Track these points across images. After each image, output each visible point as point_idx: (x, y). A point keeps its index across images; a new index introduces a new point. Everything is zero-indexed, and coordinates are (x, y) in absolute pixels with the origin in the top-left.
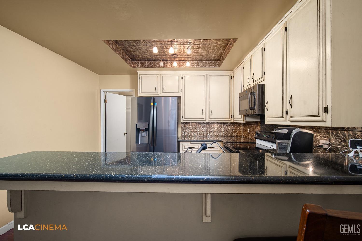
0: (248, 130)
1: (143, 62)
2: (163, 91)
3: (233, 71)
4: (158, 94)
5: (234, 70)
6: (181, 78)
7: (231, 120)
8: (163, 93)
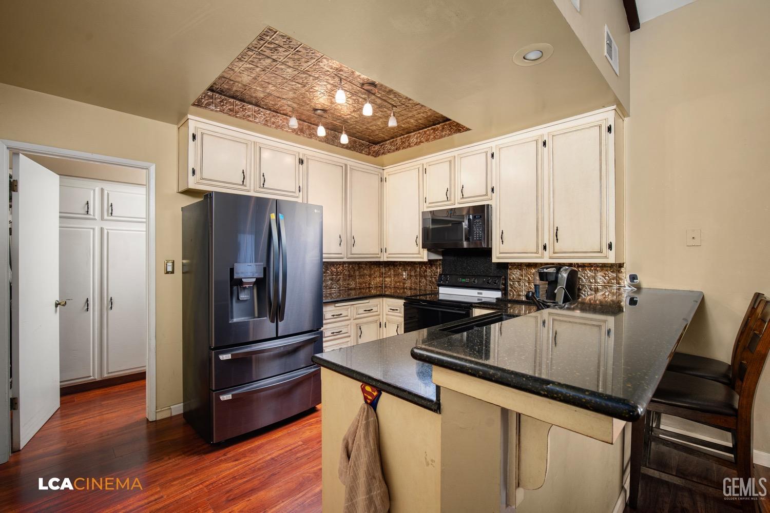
0: (404, 274)
1: (223, 97)
2: (262, 186)
3: (384, 168)
4: (248, 191)
5: (386, 167)
6: (300, 162)
7: (380, 258)
8: (261, 190)
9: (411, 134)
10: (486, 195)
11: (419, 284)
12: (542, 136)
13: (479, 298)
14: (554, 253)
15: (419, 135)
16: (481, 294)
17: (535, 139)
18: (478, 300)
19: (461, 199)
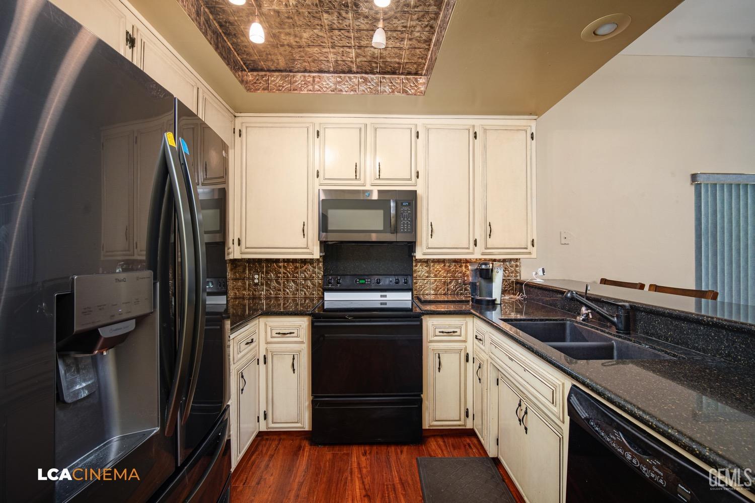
9: (323, 75)
10: (410, 179)
11: (284, 291)
12: (474, 126)
13: (381, 302)
14: (487, 248)
15: (339, 79)
16: (385, 296)
17: (467, 127)
18: (381, 304)
19: (377, 179)
